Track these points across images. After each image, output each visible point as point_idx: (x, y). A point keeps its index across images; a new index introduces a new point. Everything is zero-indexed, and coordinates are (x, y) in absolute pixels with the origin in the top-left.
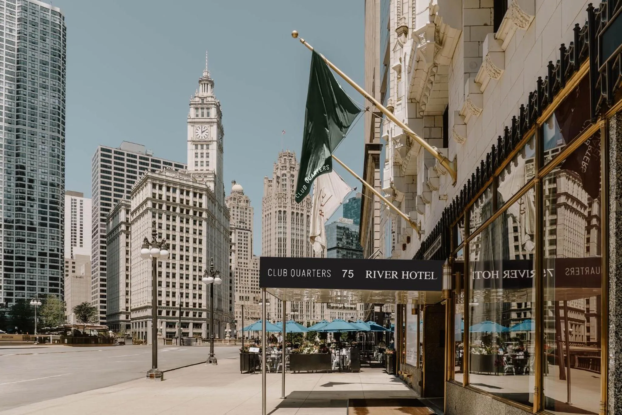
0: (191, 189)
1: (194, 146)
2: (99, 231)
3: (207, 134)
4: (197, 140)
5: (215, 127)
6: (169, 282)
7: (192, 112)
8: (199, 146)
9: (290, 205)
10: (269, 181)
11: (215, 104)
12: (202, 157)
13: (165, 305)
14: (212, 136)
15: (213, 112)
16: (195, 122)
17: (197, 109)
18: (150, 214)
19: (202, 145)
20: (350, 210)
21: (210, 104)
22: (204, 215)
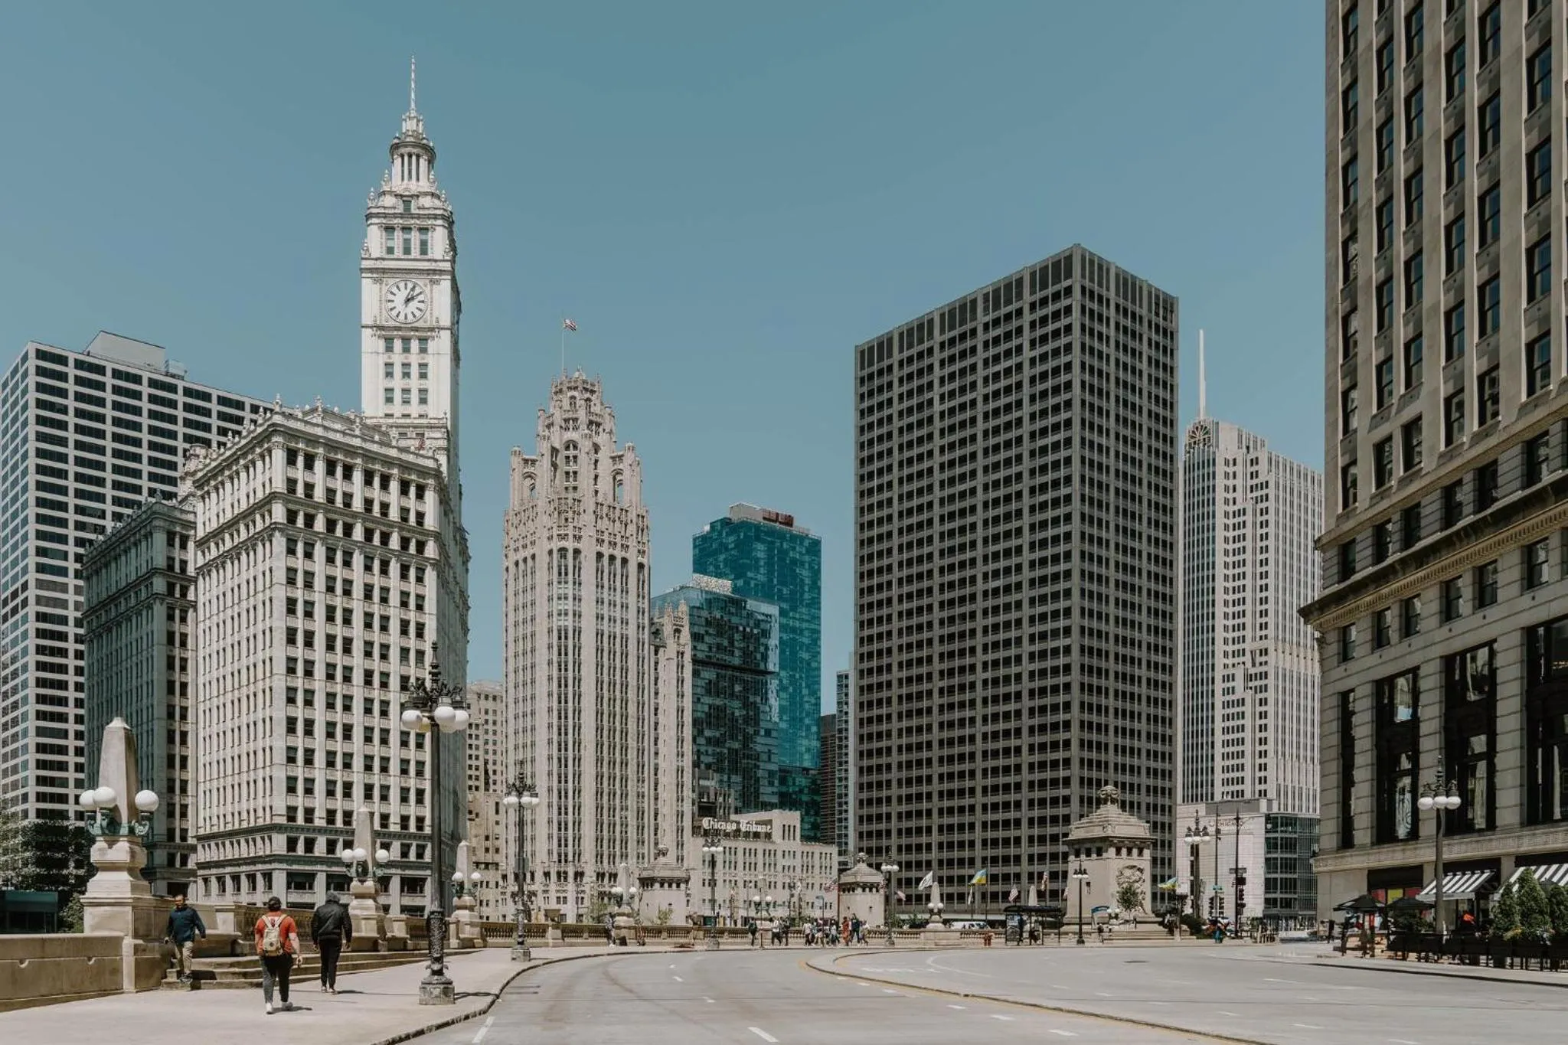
0: (395, 471)
1: (382, 344)
2: (32, 601)
3: (421, 306)
4: (391, 323)
5: (446, 284)
6: (335, 753)
7: (375, 239)
8: (398, 345)
9: (593, 533)
10: (526, 461)
11: (443, 217)
12: (406, 375)
13: (322, 823)
14: (436, 314)
15: (438, 240)
16: (384, 271)
17: (389, 229)
18: (279, 542)
19: (406, 340)
20: (716, 552)
21: (429, 217)
22: (431, 550)
